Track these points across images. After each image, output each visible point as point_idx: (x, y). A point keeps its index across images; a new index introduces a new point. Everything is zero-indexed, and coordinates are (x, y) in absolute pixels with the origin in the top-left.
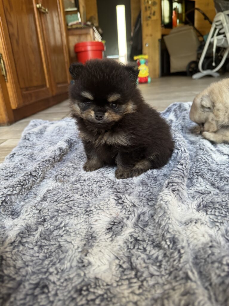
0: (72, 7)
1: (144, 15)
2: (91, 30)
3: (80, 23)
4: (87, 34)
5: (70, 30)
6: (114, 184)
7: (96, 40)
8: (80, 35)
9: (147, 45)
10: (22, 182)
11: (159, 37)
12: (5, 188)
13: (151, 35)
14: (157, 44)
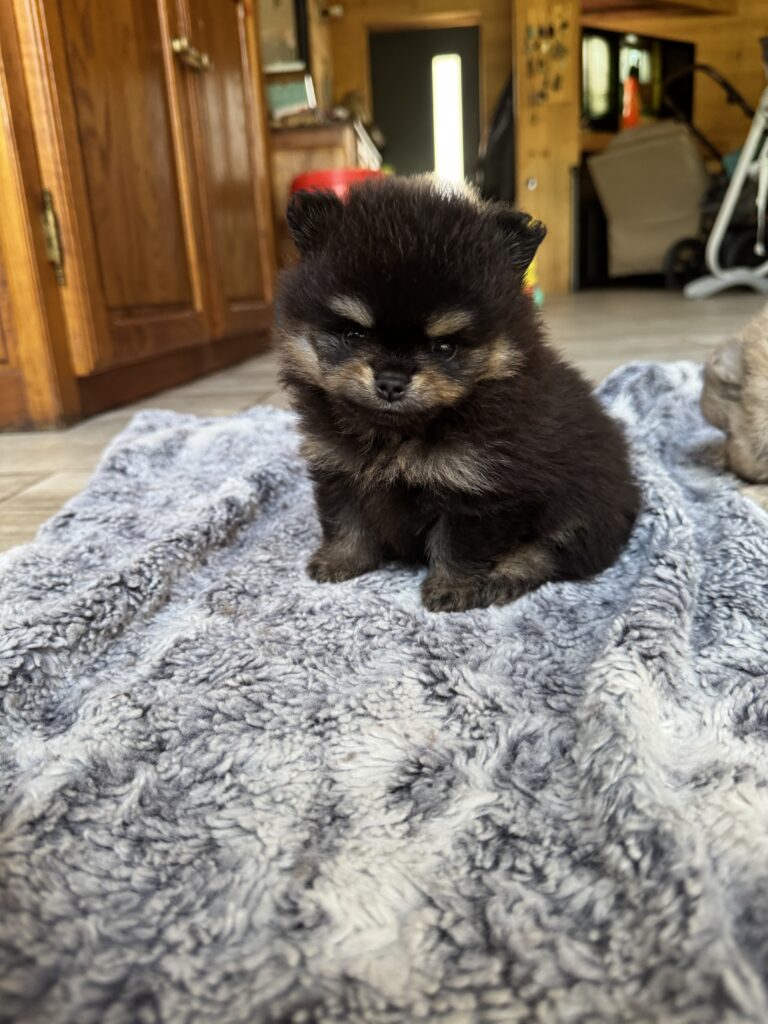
0: (285, 59)
1: (523, 87)
2: (348, 135)
3: (313, 112)
4: (332, 146)
5: (277, 134)
6: (419, 628)
7: (363, 166)
8: (310, 149)
9: (532, 187)
10: (89, 608)
11: (572, 156)
12: (27, 625)
13: (546, 154)
14: (566, 183)
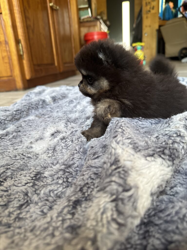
0: (84, 4)
1: (145, 9)
2: (98, 23)
3: (90, 17)
4: (95, 26)
5: (81, 23)
7: (102, 31)
8: (89, 27)
9: (146, 35)
11: (156, 27)
13: (150, 26)
14: (155, 34)
